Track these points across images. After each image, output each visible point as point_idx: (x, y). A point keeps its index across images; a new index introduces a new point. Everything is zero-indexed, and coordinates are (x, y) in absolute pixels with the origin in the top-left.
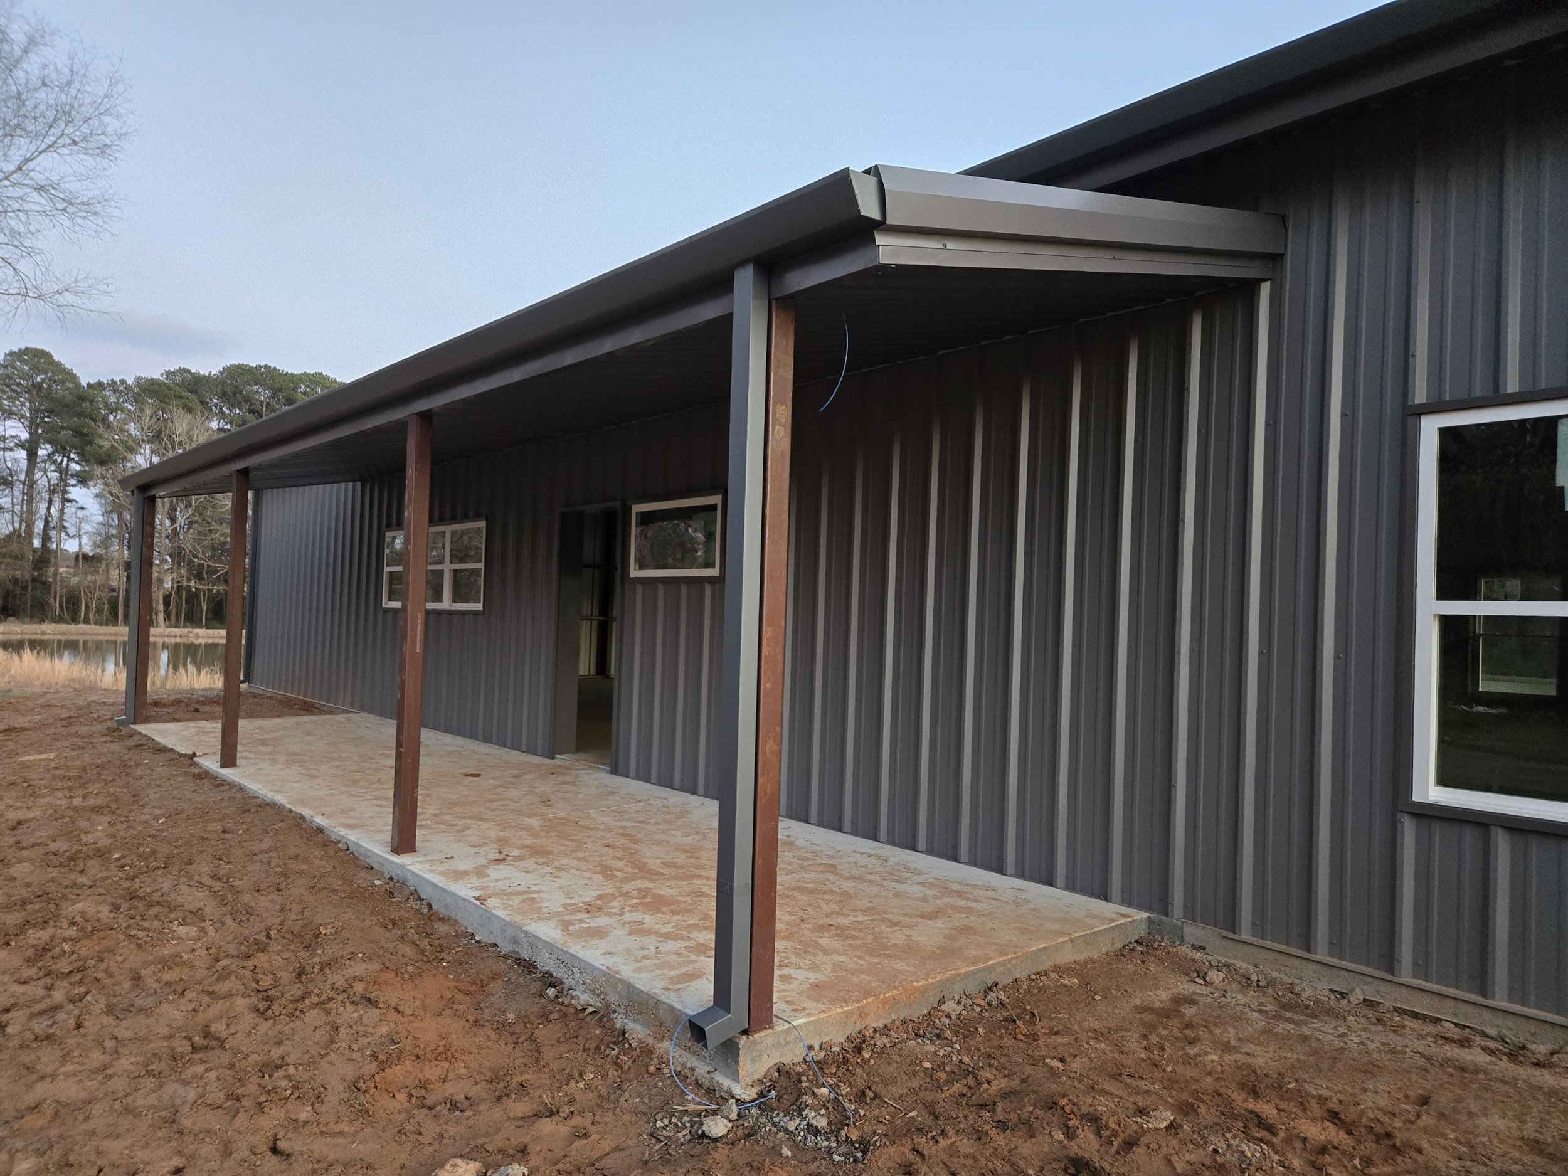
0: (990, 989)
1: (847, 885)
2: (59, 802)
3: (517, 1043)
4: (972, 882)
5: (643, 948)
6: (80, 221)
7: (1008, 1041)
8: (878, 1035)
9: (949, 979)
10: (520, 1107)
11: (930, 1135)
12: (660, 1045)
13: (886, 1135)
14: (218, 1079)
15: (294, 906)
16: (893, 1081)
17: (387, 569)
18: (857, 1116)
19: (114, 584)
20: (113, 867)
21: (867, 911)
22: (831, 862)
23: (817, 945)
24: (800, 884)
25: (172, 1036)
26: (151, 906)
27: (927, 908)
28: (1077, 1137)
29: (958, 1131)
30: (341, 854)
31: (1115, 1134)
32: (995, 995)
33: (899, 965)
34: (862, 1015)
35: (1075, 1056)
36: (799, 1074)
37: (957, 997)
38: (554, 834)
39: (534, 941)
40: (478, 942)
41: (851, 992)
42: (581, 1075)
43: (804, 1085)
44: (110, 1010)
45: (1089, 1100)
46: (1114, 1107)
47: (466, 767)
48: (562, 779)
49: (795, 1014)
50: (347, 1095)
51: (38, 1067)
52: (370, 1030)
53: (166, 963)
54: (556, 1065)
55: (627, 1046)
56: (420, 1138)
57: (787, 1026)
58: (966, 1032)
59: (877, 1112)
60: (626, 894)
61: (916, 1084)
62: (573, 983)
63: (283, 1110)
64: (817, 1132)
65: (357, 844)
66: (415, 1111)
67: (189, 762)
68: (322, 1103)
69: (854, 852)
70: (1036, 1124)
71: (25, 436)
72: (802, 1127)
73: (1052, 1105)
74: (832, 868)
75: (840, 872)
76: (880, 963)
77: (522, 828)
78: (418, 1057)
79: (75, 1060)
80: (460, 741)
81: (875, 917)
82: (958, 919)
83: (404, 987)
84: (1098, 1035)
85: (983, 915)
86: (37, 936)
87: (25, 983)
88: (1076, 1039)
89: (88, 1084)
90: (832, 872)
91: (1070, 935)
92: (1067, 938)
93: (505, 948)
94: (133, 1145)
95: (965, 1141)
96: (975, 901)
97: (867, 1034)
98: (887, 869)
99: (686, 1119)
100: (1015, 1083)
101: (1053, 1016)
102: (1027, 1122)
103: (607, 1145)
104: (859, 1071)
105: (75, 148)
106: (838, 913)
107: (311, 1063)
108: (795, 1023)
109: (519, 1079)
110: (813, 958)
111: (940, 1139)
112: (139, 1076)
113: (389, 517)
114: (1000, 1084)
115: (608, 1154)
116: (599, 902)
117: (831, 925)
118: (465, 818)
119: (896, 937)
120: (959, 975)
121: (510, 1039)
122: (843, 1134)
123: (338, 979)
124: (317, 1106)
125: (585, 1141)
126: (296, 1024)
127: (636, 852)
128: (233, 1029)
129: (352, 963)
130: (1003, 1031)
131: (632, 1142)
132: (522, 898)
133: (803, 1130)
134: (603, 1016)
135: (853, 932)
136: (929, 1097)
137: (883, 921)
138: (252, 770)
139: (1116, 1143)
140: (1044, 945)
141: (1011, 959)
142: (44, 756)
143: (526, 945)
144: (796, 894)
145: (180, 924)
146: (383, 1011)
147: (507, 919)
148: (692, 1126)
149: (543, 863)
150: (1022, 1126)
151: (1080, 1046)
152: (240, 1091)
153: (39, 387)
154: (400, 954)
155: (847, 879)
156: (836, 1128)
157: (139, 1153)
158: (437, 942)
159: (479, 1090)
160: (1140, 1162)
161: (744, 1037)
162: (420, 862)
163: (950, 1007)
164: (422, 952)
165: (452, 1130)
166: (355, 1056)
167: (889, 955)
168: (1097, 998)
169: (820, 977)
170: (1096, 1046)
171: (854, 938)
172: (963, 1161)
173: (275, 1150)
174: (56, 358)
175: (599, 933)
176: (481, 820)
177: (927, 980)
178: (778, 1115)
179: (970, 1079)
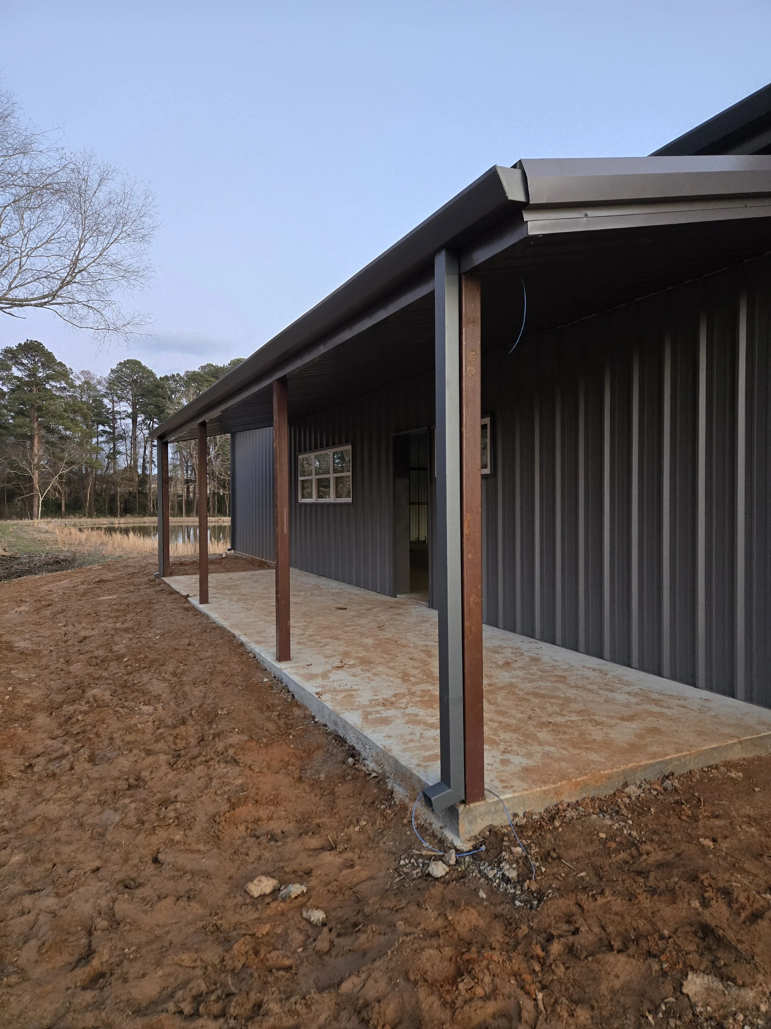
0: (667, 777)
1: (571, 693)
2: (109, 625)
3: (323, 795)
4: (668, 693)
5: (412, 734)
6: (132, 282)
7: (674, 821)
8: (570, 809)
9: (631, 769)
10: (314, 842)
11: (590, 894)
12: (412, 805)
13: (558, 889)
14: (135, 809)
15: (212, 694)
16: (573, 846)
17: (300, 479)
18: (539, 872)
19: (180, 492)
20: (122, 667)
21: (580, 713)
22: (563, 674)
23: (534, 737)
24: (536, 690)
25: (119, 778)
26: (133, 692)
27: (627, 712)
28: (711, 906)
29: (615, 892)
30: (250, 660)
31: (743, 907)
32: (670, 782)
33: (593, 756)
34: (557, 793)
35: (726, 837)
36: (504, 835)
37: (638, 783)
38: (379, 650)
39: (345, 724)
40: (316, 722)
41: (551, 775)
42: (358, 822)
43: (505, 843)
44: (92, 759)
45: (727, 877)
46: (748, 883)
47: (340, 603)
48: (397, 611)
49: (504, 790)
50: (207, 825)
51: (43, 794)
52: (232, 781)
53: (130, 729)
54: (343, 814)
55: (393, 802)
56: (247, 857)
57: (496, 799)
58: (641, 811)
59: (555, 870)
60: (413, 694)
61: (591, 850)
62: (366, 755)
63: (167, 833)
64: (508, 880)
65: (259, 654)
66: (248, 839)
67: (184, 600)
68: (191, 829)
69: (584, 667)
70: (679, 893)
71: (130, 410)
72: (498, 875)
73: (694, 879)
74: (562, 679)
75: (568, 682)
76: (579, 754)
77: (360, 645)
78: (257, 802)
79: (63, 791)
80: (343, 586)
81: (585, 718)
82: (650, 722)
83: (260, 752)
84: (750, 820)
85: (671, 719)
86: (68, 709)
87: (54, 739)
88: (731, 823)
89: (65, 807)
90: (562, 682)
91: (738, 738)
92: (736, 741)
93: (331, 727)
94: (77, 849)
95: (619, 900)
96: (668, 708)
97: (561, 807)
98: (605, 681)
99: (420, 860)
100: (670, 856)
101: (716, 802)
102: (672, 891)
103: (365, 874)
104: (549, 836)
105: (128, 239)
106: (558, 714)
107: (190, 802)
108: (502, 797)
109: (318, 821)
110: (529, 748)
111: (599, 898)
112: (94, 803)
113: (300, 446)
114: (658, 856)
115: (364, 881)
116: (394, 699)
117: (550, 723)
118: (328, 638)
119: (597, 734)
120: (640, 766)
121: (319, 792)
122: (526, 885)
123: (220, 746)
124: (187, 831)
125: (350, 871)
126: (190, 774)
127: (429, 664)
128: (153, 776)
129: (231, 734)
130: (671, 812)
131: (383, 873)
132: (345, 694)
133: (499, 878)
134: (381, 780)
135: (565, 729)
136: (599, 861)
137: (590, 721)
138: (216, 605)
139: (743, 915)
140: (714, 746)
141: (686, 755)
142: (111, 597)
143: (341, 726)
144: (531, 698)
145: (145, 704)
146: (242, 768)
147: (331, 709)
148: (423, 866)
149: (366, 670)
150: (668, 893)
151: (733, 828)
152: (145, 818)
153: (135, 381)
154: (265, 729)
155: (573, 687)
156: (521, 880)
157: (79, 856)
158: (291, 722)
159: (290, 827)
160: (762, 932)
161: (463, 806)
162: (291, 667)
163: (632, 790)
164: (280, 727)
165: (267, 855)
166: (218, 798)
167: (588, 748)
168: (757, 789)
169: (531, 763)
170: (747, 829)
171: (565, 733)
172: (613, 917)
173: (156, 860)
174: (143, 364)
175: (386, 721)
176: (337, 639)
177: (612, 769)
178: (484, 864)
179: (633, 849)
